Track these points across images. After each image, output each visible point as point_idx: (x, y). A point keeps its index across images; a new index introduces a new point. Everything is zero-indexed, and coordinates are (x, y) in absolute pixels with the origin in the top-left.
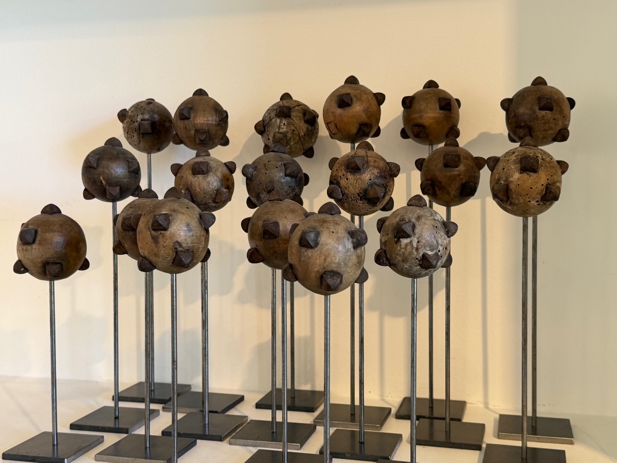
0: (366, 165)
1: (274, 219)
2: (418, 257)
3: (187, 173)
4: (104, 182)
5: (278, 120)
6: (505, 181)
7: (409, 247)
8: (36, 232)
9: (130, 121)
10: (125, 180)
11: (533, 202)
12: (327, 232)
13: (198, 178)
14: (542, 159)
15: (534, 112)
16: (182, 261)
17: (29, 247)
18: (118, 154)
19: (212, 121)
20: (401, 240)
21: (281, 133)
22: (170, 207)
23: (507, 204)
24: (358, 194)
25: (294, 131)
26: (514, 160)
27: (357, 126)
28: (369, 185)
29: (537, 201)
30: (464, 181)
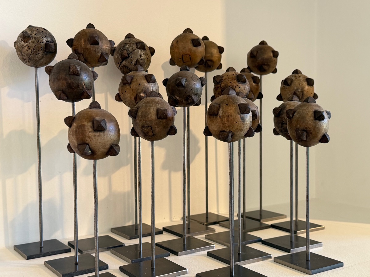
3: (143, 82)
4: (84, 86)
5: (140, 51)
6: (301, 90)
19: (109, 48)
21: (141, 59)
25: (148, 58)
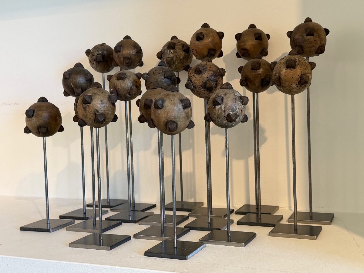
0: (205, 69)
1: (150, 98)
2: (225, 115)
3: (114, 79)
4: (73, 86)
5: (168, 51)
6: (278, 74)
7: (220, 110)
8: (34, 111)
9: (91, 55)
10: (84, 85)
11: (294, 85)
12: (168, 100)
13: (120, 81)
14: (299, 61)
15: (303, 37)
16: (98, 119)
17: (30, 119)
18: (80, 71)
19: (133, 52)
20: (216, 106)
21: (170, 58)
22: (93, 92)
23: (280, 87)
24: (201, 85)
25: (177, 56)
26: (283, 62)
27: (207, 50)
28: (207, 80)
29: (296, 85)
30: (263, 77)
